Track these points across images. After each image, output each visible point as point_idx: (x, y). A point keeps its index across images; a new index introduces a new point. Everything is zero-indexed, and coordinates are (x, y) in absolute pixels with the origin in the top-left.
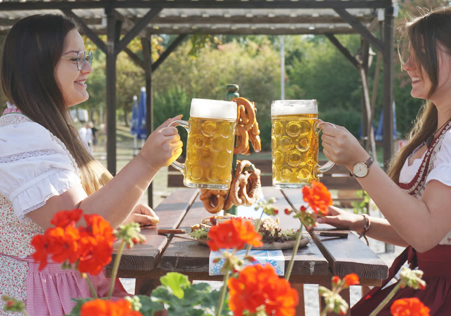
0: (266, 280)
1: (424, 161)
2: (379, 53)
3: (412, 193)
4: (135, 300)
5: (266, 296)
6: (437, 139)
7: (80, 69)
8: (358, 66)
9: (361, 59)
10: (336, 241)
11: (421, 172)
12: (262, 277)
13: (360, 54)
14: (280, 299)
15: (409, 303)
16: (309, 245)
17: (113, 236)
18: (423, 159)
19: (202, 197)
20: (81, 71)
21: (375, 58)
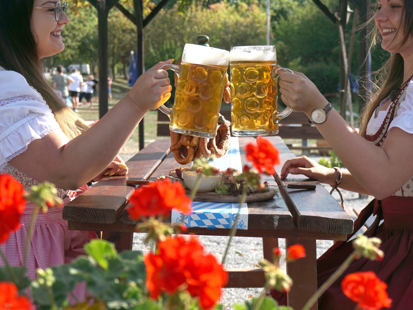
0: (189, 255)
1: (389, 113)
2: (356, 10)
3: (378, 145)
4: (47, 274)
5: (187, 274)
6: (402, 91)
7: (57, 20)
8: (337, 22)
9: (340, 16)
10: (303, 194)
11: (386, 123)
12: (183, 252)
13: (339, 11)
14: (204, 277)
15: (363, 278)
16: (275, 197)
17: (24, 199)
18: (387, 111)
19: (172, 148)
20: (58, 21)
21: (352, 15)
